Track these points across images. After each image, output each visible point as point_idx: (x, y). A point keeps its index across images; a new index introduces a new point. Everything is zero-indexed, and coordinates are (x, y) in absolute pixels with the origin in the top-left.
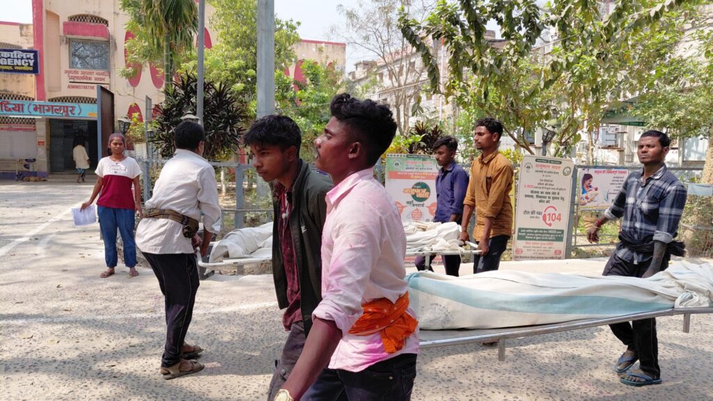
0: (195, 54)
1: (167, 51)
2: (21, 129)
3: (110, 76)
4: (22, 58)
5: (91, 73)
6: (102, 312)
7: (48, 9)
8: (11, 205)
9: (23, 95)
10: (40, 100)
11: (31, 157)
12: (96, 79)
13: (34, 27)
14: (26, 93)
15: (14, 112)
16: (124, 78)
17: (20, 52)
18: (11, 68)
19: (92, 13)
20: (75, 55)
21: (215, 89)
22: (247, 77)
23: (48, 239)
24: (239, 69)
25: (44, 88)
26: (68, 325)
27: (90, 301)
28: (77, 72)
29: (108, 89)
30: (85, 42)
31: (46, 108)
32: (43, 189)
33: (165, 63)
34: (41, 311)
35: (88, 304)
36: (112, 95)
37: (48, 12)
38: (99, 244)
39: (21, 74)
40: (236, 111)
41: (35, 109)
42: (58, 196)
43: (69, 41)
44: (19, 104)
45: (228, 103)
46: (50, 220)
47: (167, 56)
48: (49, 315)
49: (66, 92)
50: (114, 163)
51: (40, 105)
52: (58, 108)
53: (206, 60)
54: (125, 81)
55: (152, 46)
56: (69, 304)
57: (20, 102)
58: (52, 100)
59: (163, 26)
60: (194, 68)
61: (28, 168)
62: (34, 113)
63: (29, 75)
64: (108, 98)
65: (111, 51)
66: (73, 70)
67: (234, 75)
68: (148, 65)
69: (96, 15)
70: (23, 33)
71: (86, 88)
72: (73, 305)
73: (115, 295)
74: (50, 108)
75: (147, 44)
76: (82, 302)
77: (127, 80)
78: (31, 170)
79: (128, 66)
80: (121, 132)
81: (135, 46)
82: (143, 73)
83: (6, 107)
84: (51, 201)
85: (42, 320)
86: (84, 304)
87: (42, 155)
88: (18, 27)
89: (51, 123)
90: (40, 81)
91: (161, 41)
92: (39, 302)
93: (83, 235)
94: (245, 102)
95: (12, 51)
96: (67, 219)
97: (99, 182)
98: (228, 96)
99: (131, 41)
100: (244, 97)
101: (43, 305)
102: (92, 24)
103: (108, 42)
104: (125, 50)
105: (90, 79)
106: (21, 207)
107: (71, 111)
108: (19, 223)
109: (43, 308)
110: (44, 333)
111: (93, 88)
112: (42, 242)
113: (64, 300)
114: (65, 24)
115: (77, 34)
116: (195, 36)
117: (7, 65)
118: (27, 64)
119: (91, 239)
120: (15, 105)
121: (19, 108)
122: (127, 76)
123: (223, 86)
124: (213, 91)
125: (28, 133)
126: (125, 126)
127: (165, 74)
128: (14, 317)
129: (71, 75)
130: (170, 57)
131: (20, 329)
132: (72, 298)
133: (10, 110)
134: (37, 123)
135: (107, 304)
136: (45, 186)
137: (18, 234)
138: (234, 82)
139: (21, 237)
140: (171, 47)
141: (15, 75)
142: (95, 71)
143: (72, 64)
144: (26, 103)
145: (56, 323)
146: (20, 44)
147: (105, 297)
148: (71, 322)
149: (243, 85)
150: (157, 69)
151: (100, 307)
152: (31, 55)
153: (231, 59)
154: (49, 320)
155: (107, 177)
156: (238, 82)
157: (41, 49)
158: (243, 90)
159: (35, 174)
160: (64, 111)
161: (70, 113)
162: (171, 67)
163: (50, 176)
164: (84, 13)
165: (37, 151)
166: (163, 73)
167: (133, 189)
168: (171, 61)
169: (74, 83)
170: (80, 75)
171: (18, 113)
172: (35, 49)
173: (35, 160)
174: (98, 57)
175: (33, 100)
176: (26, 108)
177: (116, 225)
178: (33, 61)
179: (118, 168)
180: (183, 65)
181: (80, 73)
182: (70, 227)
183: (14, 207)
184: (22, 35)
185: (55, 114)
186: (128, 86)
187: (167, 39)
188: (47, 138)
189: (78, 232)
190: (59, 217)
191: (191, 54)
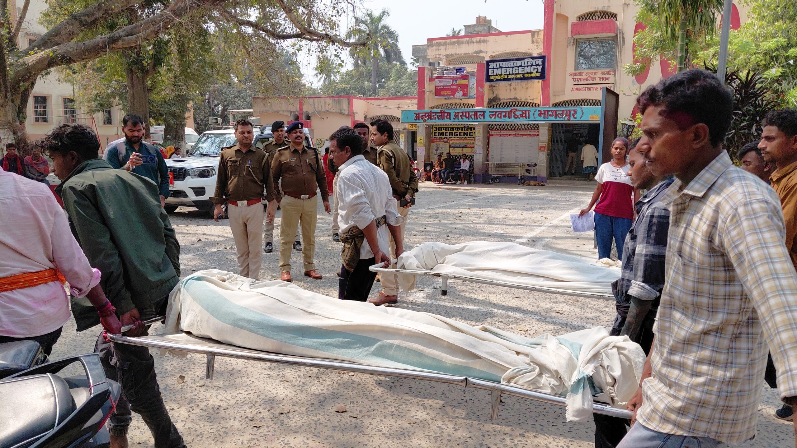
0: (716, 38)
1: (682, 41)
2: (526, 135)
3: (615, 75)
4: (532, 65)
5: (595, 73)
6: (592, 321)
7: (558, 12)
8: (513, 208)
9: (529, 101)
10: (545, 105)
11: (532, 162)
12: (600, 79)
13: (544, 32)
14: (533, 99)
15: (521, 119)
16: (630, 75)
17: (531, 60)
18: (521, 76)
19: (601, 9)
20: (581, 56)
21: (740, 80)
22: (787, 58)
23: (544, 243)
24: (777, 50)
25: (549, 93)
26: (559, 327)
27: (581, 308)
28: (581, 74)
29: (612, 89)
30: (590, 41)
31: (550, 113)
32: (541, 193)
33: (679, 55)
34: (535, 309)
35: (578, 310)
36: (617, 96)
37: (558, 15)
38: (592, 252)
39: (530, 81)
40: (766, 105)
41: (540, 115)
42: (555, 201)
43: (576, 42)
44: (526, 111)
45: (756, 95)
46: (546, 225)
47: (682, 46)
48: (542, 314)
49: (570, 96)
50: (615, 169)
51: (544, 111)
52: (561, 112)
53: (731, 44)
54: (631, 78)
55: (665, 35)
56: (561, 307)
57: (527, 109)
58: (555, 105)
59: (680, 11)
60: (714, 55)
61: (529, 173)
62: (538, 118)
63: (536, 81)
64: (612, 99)
65: (619, 47)
66: (578, 72)
67: (768, 58)
68: (658, 57)
69: (605, 10)
70: (534, 40)
71: (589, 89)
72: (565, 309)
73: (606, 307)
74: (554, 113)
75: (659, 34)
76: (572, 308)
77: (634, 77)
78: (532, 174)
79: (636, 61)
80: (624, 136)
81: (645, 38)
82: (651, 68)
83: (515, 114)
84: (548, 206)
85: (536, 317)
86: (575, 310)
87: (542, 160)
88: (530, 34)
89: (553, 127)
90: (546, 87)
91: (677, 28)
92: (534, 300)
93: (577, 242)
94: (782, 92)
95: (523, 59)
96: (562, 225)
97: (598, 189)
98: (758, 86)
99: (640, 32)
100: (780, 85)
101: (538, 304)
102: (601, 20)
103: (616, 37)
104: (634, 44)
105: (594, 79)
106: (521, 210)
107: (573, 115)
108: (519, 225)
109: (538, 306)
110: (538, 329)
111: (596, 89)
112: (538, 244)
113: (557, 303)
114: (574, 25)
115: (584, 33)
116: (718, 17)
117: (519, 74)
118: (536, 70)
119: (585, 247)
120: (522, 111)
121: (525, 115)
122: (634, 72)
123: (752, 73)
124: (738, 82)
125: (532, 138)
126: (628, 129)
127: (678, 66)
128: (513, 309)
129: (575, 77)
130: (685, 47)
131: (518, 321)
132: (564, 302)
133: (518, 117)
134: (540, 128)
135: (598, 314)
136: (543, 191)
137: (518, 235)
138: (767, 67)
139: (521, 238)
140: (687, 35)
141: (525, 82)
142: (600, 71)
143: (577, 66)
144: (532, 109)
145: (549, 323)
146: (530, 51)
147: (596, 307)
148: (562, 325)
149: (781, 70)
150: (669, 62)
151: (590, 316)
152: (540, 61)
153: (765, 38)
154: (543, 318)
155: (607, 183)
156: (773, 67)
157: (550, 54)
158: (780, 76)
159: (534, 178)
160: (566, 115)
161: (572, 117)
162: (686, 58)
163: (548, 181)
164: (593, 10)
165: (538, 156)
166: (675, 66)
167: (632, 197)
168: (687, 50)
169: (578, 85)
170: (584, 76)
171: (524, 119)
172: (543, 55)
173: (536, 165)
174: (603, 54)
175: (539, 105)
176: (531, 114)
177: (612, 235)
178: (541, 66)
179: (619, 174)
180: (700, 54)
181: (584, 74)
182: (565, 233)
183: (516, 209)
184: (533, 42)
185: (558, 119)
186: (634, 84)
187: (683, 26)
188: (548, 142)
189: (572, 238)
190: (554, 222)
191: (712, 39)
